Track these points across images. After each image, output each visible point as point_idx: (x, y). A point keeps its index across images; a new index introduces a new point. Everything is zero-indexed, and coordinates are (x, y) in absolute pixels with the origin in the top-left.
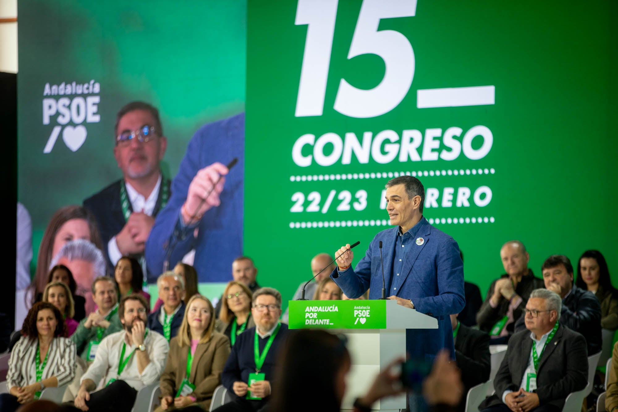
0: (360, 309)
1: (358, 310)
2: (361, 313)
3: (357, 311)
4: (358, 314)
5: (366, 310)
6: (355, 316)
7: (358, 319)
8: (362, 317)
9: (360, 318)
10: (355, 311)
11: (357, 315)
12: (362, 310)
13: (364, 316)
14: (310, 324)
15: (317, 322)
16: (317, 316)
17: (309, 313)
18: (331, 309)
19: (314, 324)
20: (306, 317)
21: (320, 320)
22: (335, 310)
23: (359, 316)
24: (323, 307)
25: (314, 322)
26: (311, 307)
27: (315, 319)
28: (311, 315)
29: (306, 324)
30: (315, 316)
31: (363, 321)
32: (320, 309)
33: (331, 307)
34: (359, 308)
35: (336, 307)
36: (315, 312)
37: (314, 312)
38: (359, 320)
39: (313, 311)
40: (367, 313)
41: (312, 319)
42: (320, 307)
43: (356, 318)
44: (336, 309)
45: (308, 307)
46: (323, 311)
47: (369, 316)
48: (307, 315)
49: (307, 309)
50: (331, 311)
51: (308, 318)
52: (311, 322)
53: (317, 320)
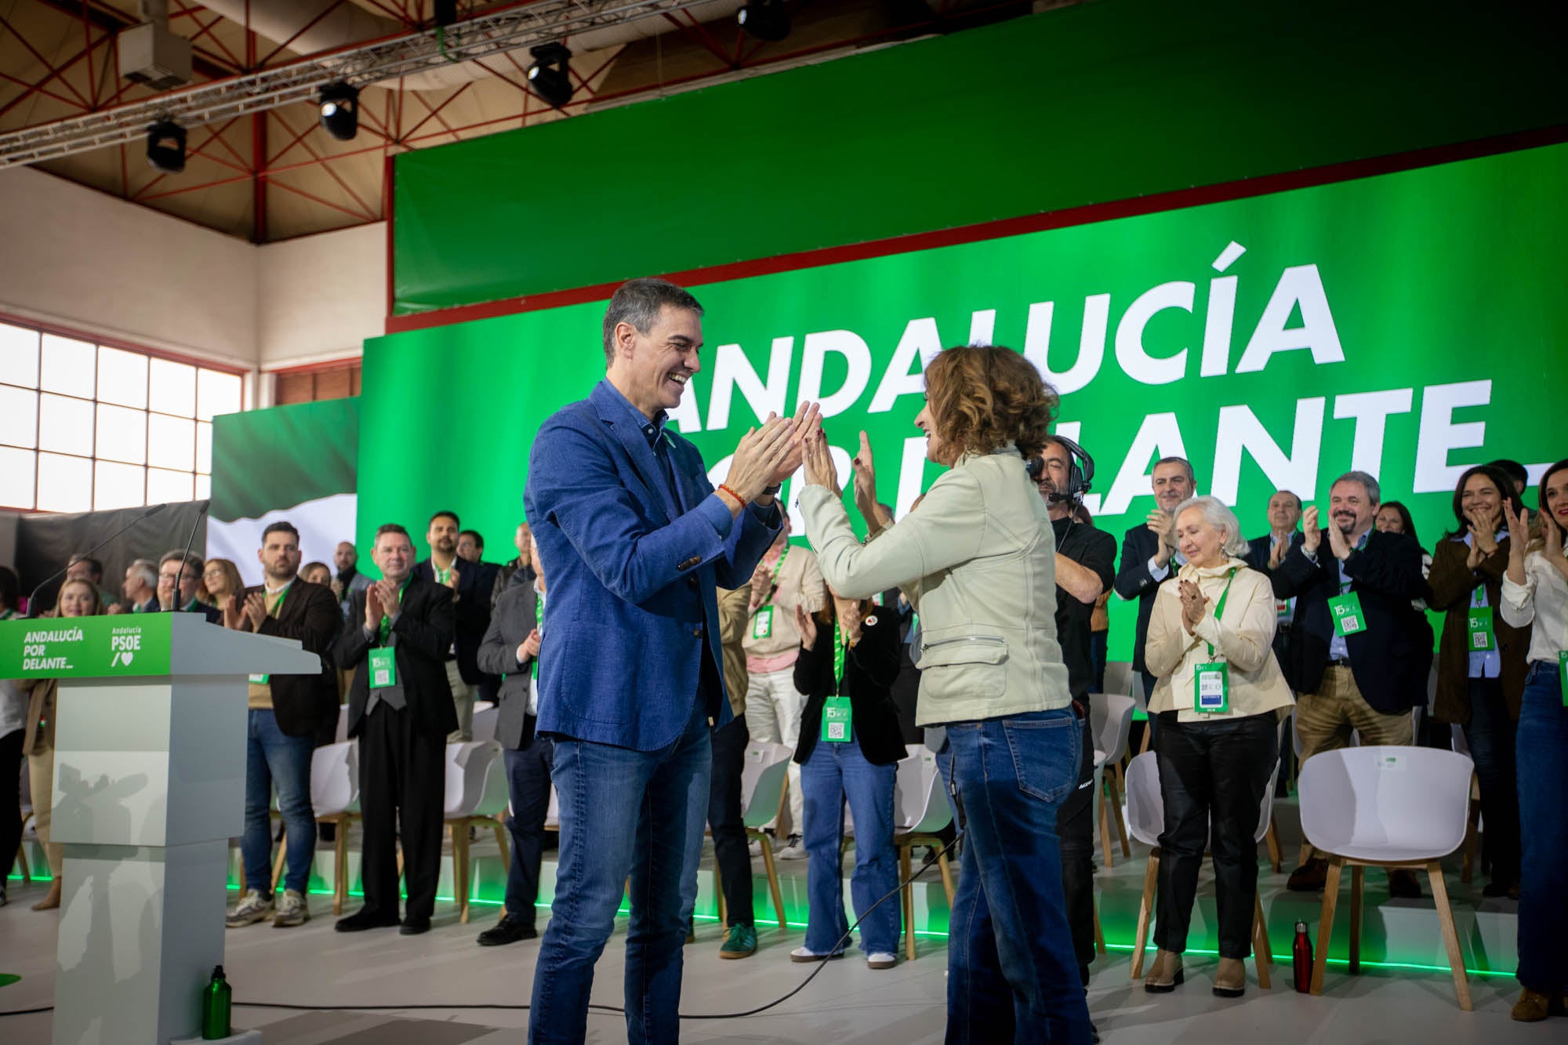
0: (123, 634)
1: (119, 635)
2: (125, 641)
3: (117, 638)
4: (119, 645)
5: (133, 635)
6: (113, 648)
7: (118, 655)
8: (126, 651)
9: (122, 652)
10: (114, 638)
11: (117, 647)
12: (127, 635)
13: (129, 648)
14: (32, 668)
15: (44, 665)
16: (45, 652)
17: (31, 644)
18: (71, 635)
19: (37, 668)
20: (25, 655)
21: (50, 660)
22: (78, 637)
23: (121, 648)
24: (57, 632)
25: (39, 665)
26: (34, 633)
27: (40, 658)
28: (34, 650)
29: (25, 668)
30: (41, 650)
31: (127, 659)
32: (52, 637)
33: (71, 631)
34: (121, 631)
35: (80, 632)
36: (43, 643)
37: (39, 644)
38: (120, 658)
39: (38, 640)
40: (134, 642)
41: (37, 657)
42: (51, 633)
43: (115, 653)
44: (80, 636)
45: (29, 634)
46: (56, 640)
47: (138, 648)
48: (28, 650)
49: (28, 638)
50: (69, 639)
51: (29, 656)
52: (33, 664)
53: (44, 660)
